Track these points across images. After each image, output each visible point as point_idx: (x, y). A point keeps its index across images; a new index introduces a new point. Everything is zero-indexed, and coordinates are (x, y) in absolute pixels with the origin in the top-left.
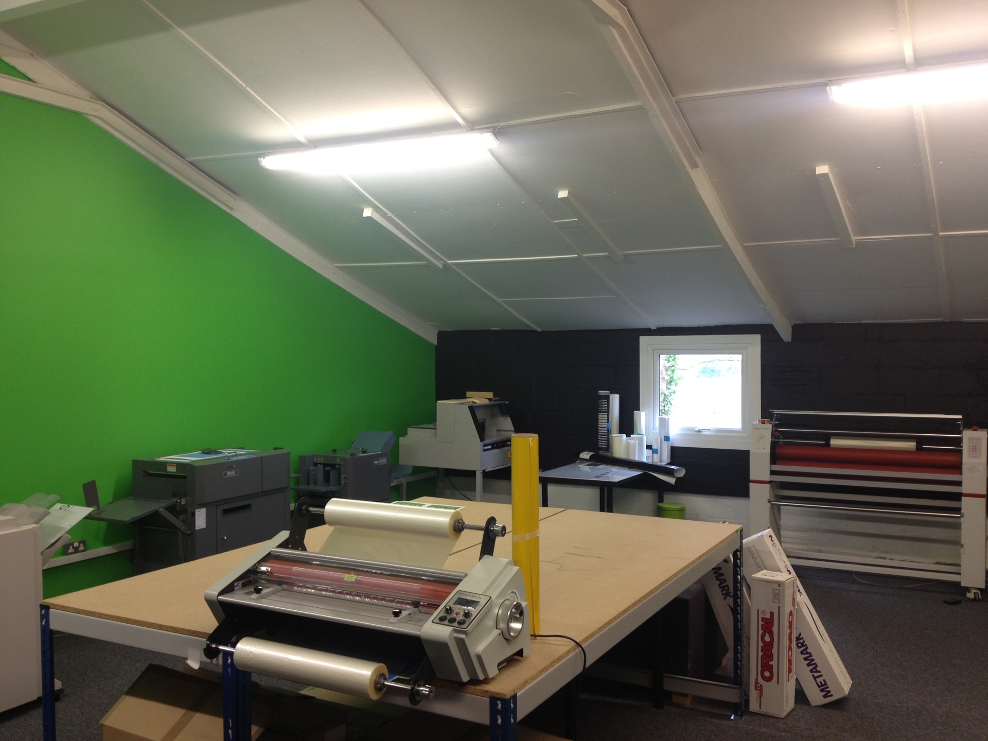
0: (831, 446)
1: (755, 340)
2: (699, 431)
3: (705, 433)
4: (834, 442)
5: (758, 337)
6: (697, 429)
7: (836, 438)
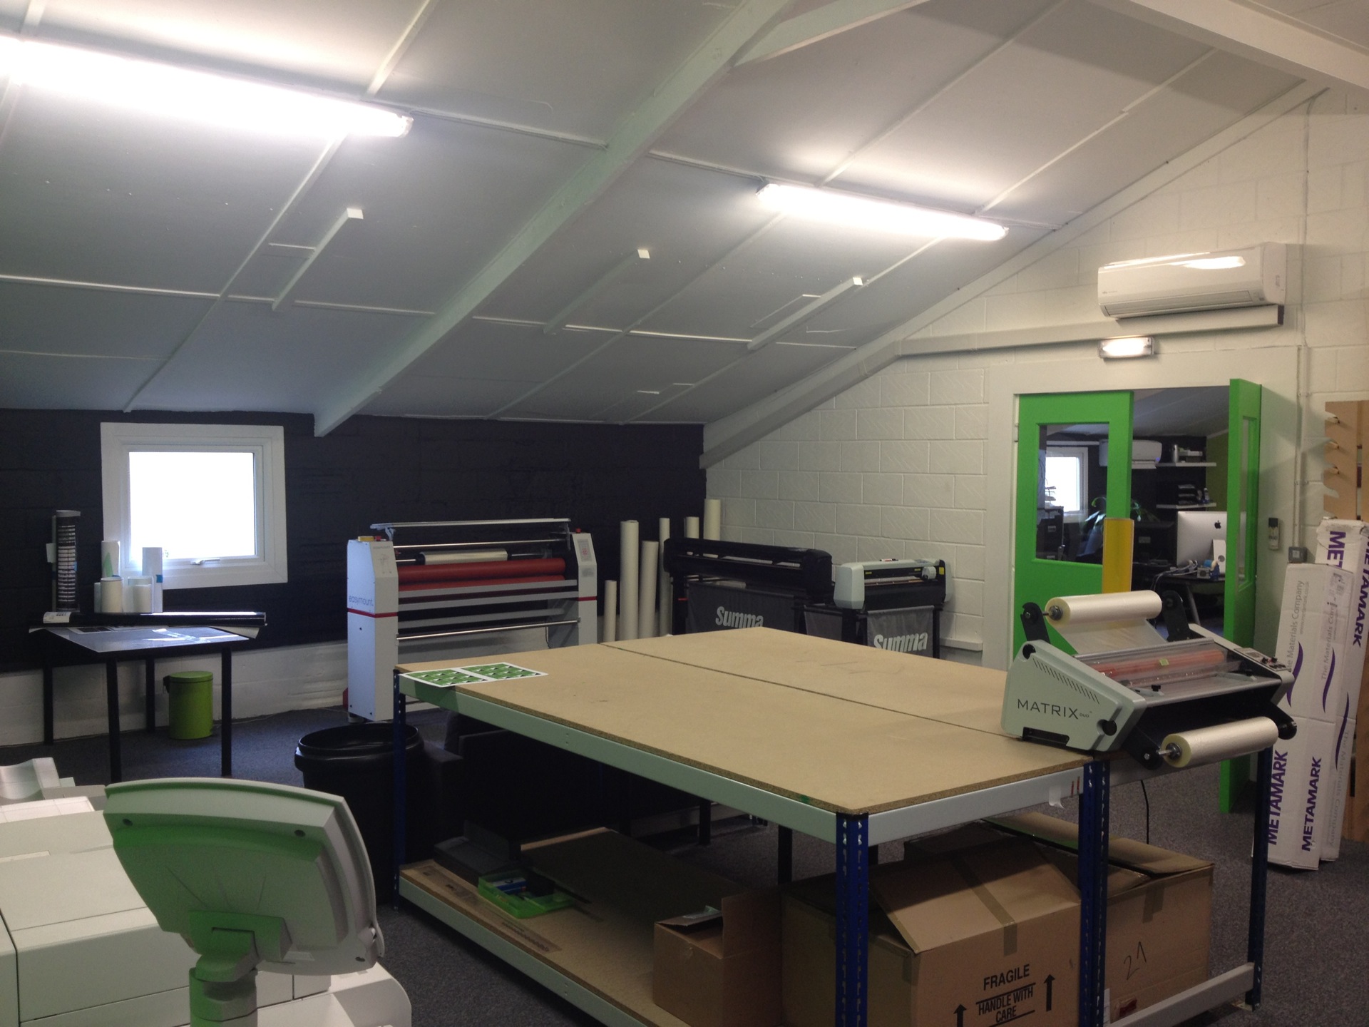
0: (427, 564)
1: (276, 435)
2: (201, 563)
3: (207, 566)
4: (430, 559)
5: (279, 430)
6: (197, 562)
7: (433, 554)
